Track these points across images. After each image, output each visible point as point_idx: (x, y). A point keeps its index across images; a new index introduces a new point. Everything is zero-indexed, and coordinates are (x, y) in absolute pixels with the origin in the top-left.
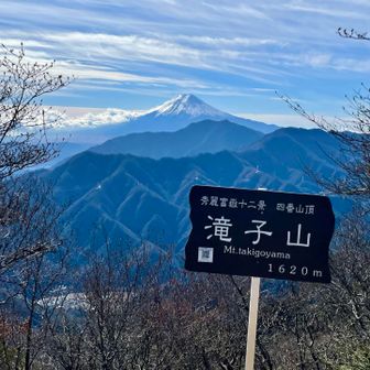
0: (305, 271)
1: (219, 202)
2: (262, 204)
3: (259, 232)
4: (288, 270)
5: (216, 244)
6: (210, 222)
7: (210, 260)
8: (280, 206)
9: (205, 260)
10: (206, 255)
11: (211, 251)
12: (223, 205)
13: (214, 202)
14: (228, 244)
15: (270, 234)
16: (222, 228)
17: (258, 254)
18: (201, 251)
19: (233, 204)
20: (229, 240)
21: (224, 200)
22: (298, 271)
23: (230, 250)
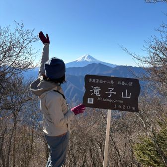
0: (128, 107)
1: (96, 81)
2: (112, 82)
3: (111, 92)
4: (122, 107)
5: (94, 97)
6: (92, 89)
7: (92, 103)
8: (119, 83)
9: (90, 103)
10: (91, 101)
11: (93, 99)
13: (94, 80)
14: (99, 97)
15: (115, 93)
16: (97, 91)
17: (111, 101)
18: (89, 99)
19: (101, 82)
20: (100, 95)
21: (98, 80)
22: (126, 107)
23: (100, 99)
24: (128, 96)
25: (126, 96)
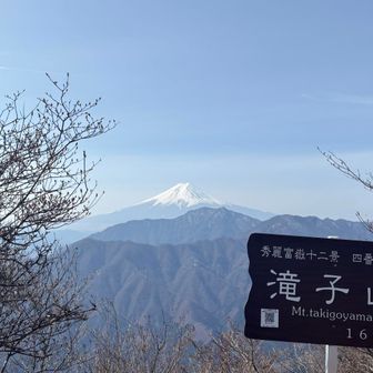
1: (283, 253)
2: (335, 255)
3: (333, 289)
5: (281, 303)
6: (273, 278)
7: (276, 324)
8: (356, 258)
9: (270, 325)
10: (270, 319)
11: (276, 313)
12: (288, 256)
13: (277, 252)
14: (297, 304)
15: (346, 291)
16: (288, 284)
17: (334, 316)
18: (264, 313)
19: (300, 255)
20: (298, 299)
21: (289, 251)
23: (300, 311)
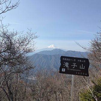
0: (84, 74)
1: (66, 59)
2: (75, 60)
3: (74, 66)
4: (80, 74)
6: (64, 63)
7: (64, 71)
8: (78, 61)
11: (65, 69)
12: (67, 60)
14: (68, 68)
15: (76, 66)
16: (67, 65)
17: (74, 70)
18: (62, 69)
19: (69, 60)
21: (67, 59)
22: (82, 74)
23: (69, 69)
24: (83, 67)
25: (82, 67)
